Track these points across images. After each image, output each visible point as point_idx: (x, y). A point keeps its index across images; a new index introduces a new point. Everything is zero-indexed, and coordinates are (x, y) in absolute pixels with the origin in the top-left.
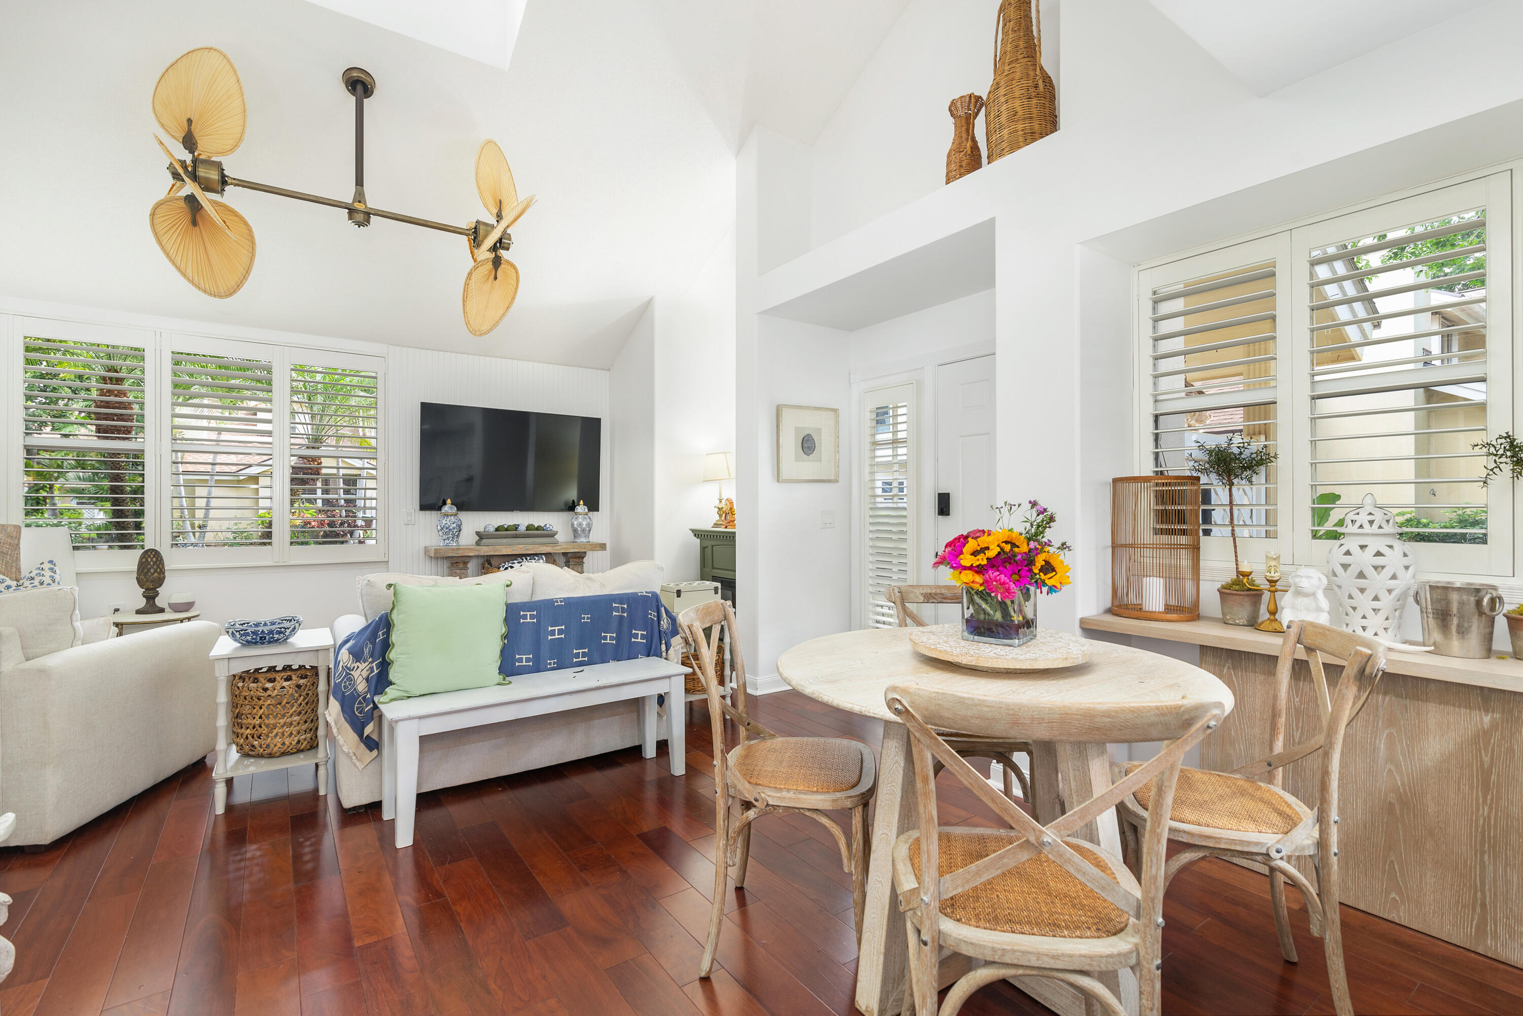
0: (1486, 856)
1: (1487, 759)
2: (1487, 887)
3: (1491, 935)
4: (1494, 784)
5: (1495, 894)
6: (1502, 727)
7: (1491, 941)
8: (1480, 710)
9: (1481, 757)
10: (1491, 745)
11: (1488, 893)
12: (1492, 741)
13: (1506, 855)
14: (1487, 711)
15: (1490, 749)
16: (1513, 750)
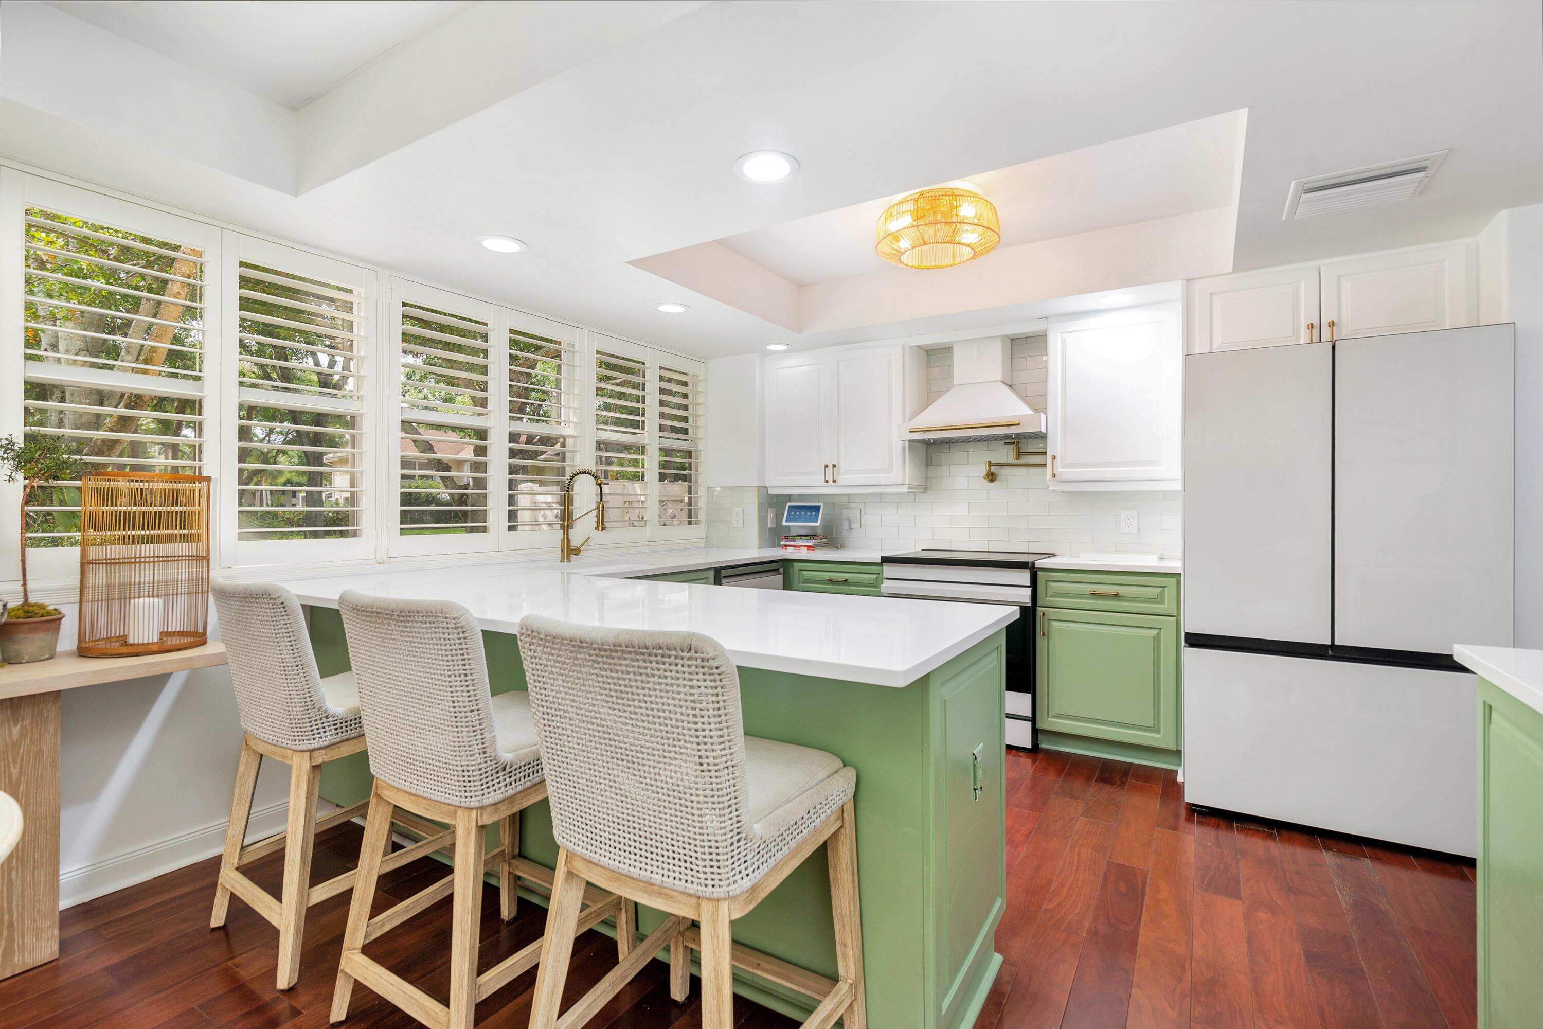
0: (14, 873)
1: (15, 771)
2: (14, 903)
3: (19, 950)
4: (22, 795)
5: (23, 906)
6: (32, 733)
7: (19, 956)
8: (9, 722)
9: (9, 770)
10: (20, 755)
11: (15, 910)
12: (21, 751)
13: (34, 858)
14: (16, 722)
15: (19, 759)
16: (41, 751)
